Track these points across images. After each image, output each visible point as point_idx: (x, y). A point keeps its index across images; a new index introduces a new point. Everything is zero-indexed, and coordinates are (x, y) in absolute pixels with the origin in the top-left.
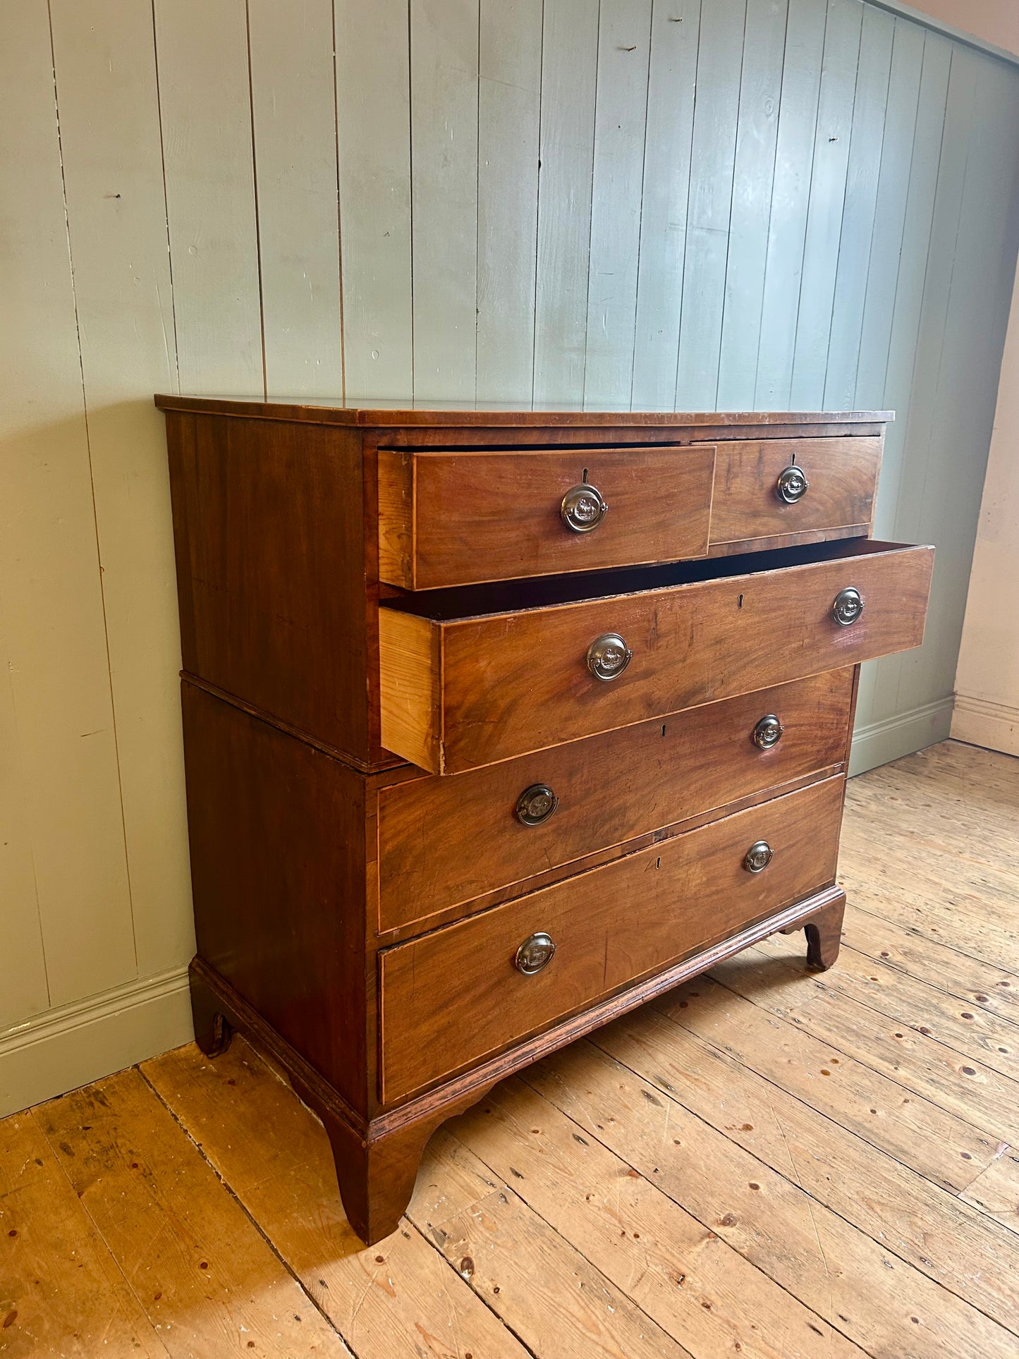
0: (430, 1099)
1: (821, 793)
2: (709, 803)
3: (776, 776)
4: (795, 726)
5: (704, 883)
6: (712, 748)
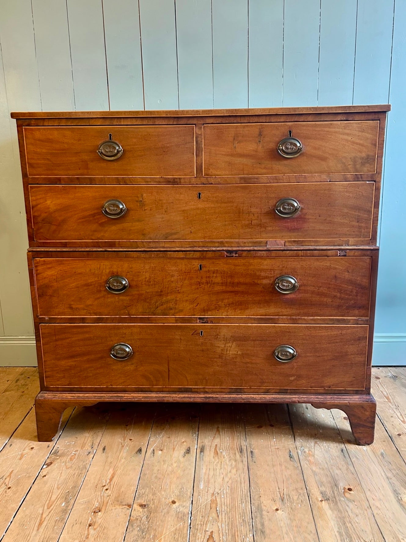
0: (68, 394)
1: (345, 332)
2: (240, 313)
3: (298, 311)
4: (314, 286)
5: (239, 355)
6: (239, 284)
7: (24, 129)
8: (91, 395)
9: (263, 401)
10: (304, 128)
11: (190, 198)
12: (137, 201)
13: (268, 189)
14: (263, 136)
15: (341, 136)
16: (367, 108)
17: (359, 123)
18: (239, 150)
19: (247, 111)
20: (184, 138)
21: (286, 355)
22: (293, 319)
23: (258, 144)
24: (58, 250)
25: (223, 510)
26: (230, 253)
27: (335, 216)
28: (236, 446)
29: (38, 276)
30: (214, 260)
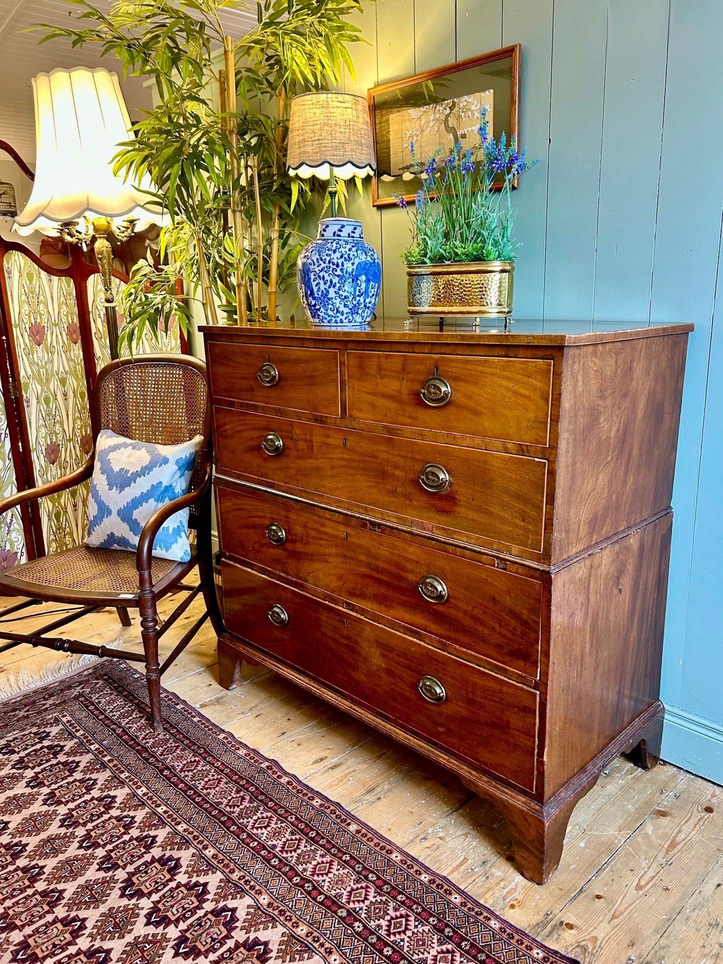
1: (505, 690)
2: (385, 611)
3: (448, 634)
4: (466, 603)
5: (384, 668)
6: (384, 570)
7: (209, 345)
10: (453, 364)
11: (337, 443)
12: (291, 438)
13: (413, 447)
14: (407, 372)
15: (500, 381)
16: (531, 340)
17: (523, 363)
18: (381, 389)
20: (328, 366)
21: (433, 694)
22: (442, 643)
23: (401, 382)
26: (373, 526)
27: (492, 503)
30: (357, 529)
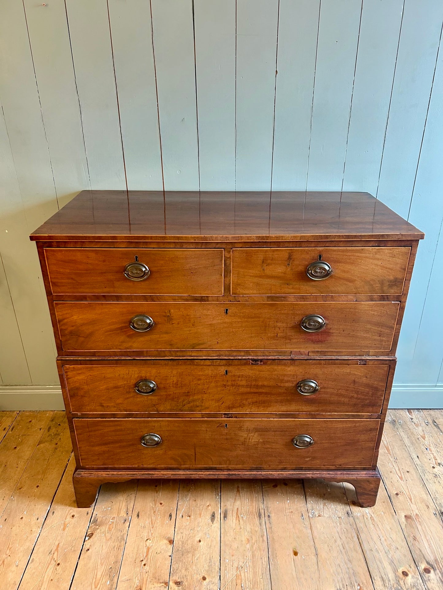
1: (358, 425)
2: (263, 410)
3: (317, 408)
4: (333, 389)
5: (261, 442)
6: (263, 386)
7: (44, 251)
8: (124, 473)
9: (281, 477)
10: (335, 253)
11: (218, 313)
12: (165, 316)
13: (295, 307)
14: (292, 260)
15: (371, 261)
16: (400, 236)
17: (390, 250)
18: (267, 272)
19: (278, 237)
20: (212, 260)
21: (304, 443)
22: (312, 414)
23: (286, 267)
24: (87, 359)
25: (247, 586)
26: (256, 362)
27: (358, 331)
28: (255, 510)
29: (70, 380)
30: (239, 367)
